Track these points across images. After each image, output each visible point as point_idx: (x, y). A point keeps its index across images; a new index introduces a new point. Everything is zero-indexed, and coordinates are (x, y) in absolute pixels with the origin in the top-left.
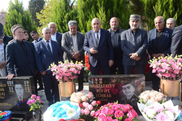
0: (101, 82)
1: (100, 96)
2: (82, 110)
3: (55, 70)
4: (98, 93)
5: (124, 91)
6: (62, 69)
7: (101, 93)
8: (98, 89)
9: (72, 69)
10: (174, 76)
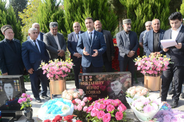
0: (91, 80)
1: (89, 92)
2: (75, 106)
3: (47, 69)
4: (88, 90)
5: (112, 88)
6: (53, 67)
7: (91, 90)
8: (88, 86)
9: (63, 68)
10: (156, 73)
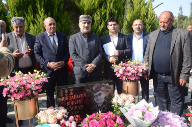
0: (71, 93)
1: (70, 109)
7: (72, 106)
8: (68, 101)
